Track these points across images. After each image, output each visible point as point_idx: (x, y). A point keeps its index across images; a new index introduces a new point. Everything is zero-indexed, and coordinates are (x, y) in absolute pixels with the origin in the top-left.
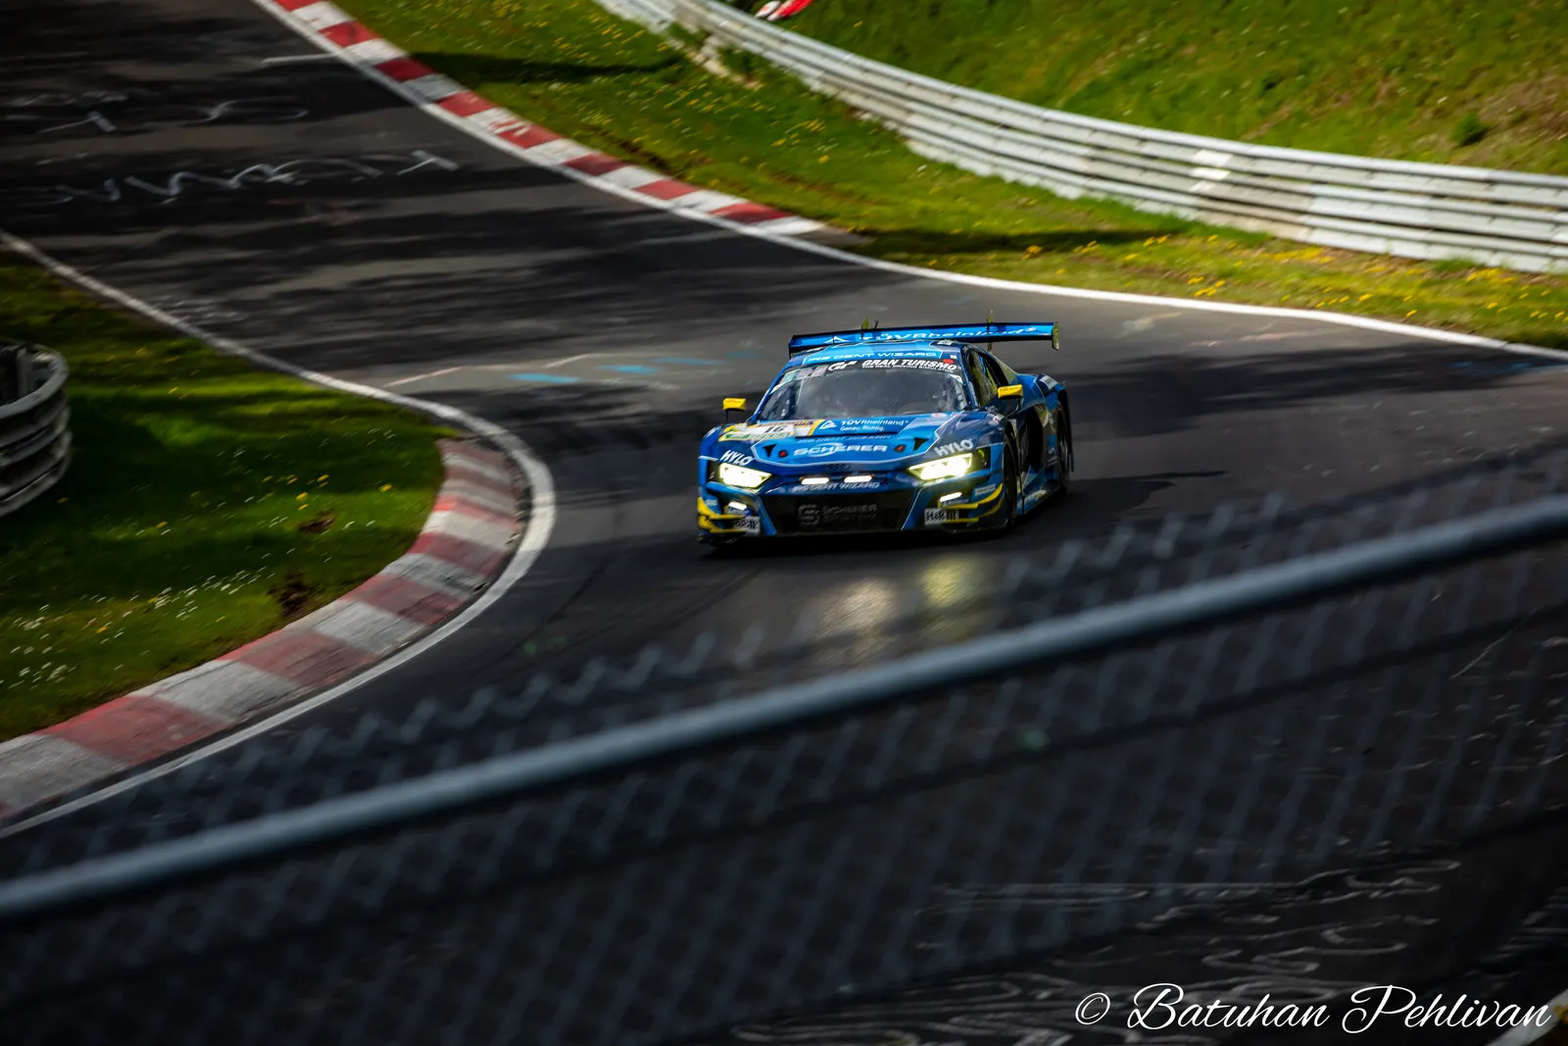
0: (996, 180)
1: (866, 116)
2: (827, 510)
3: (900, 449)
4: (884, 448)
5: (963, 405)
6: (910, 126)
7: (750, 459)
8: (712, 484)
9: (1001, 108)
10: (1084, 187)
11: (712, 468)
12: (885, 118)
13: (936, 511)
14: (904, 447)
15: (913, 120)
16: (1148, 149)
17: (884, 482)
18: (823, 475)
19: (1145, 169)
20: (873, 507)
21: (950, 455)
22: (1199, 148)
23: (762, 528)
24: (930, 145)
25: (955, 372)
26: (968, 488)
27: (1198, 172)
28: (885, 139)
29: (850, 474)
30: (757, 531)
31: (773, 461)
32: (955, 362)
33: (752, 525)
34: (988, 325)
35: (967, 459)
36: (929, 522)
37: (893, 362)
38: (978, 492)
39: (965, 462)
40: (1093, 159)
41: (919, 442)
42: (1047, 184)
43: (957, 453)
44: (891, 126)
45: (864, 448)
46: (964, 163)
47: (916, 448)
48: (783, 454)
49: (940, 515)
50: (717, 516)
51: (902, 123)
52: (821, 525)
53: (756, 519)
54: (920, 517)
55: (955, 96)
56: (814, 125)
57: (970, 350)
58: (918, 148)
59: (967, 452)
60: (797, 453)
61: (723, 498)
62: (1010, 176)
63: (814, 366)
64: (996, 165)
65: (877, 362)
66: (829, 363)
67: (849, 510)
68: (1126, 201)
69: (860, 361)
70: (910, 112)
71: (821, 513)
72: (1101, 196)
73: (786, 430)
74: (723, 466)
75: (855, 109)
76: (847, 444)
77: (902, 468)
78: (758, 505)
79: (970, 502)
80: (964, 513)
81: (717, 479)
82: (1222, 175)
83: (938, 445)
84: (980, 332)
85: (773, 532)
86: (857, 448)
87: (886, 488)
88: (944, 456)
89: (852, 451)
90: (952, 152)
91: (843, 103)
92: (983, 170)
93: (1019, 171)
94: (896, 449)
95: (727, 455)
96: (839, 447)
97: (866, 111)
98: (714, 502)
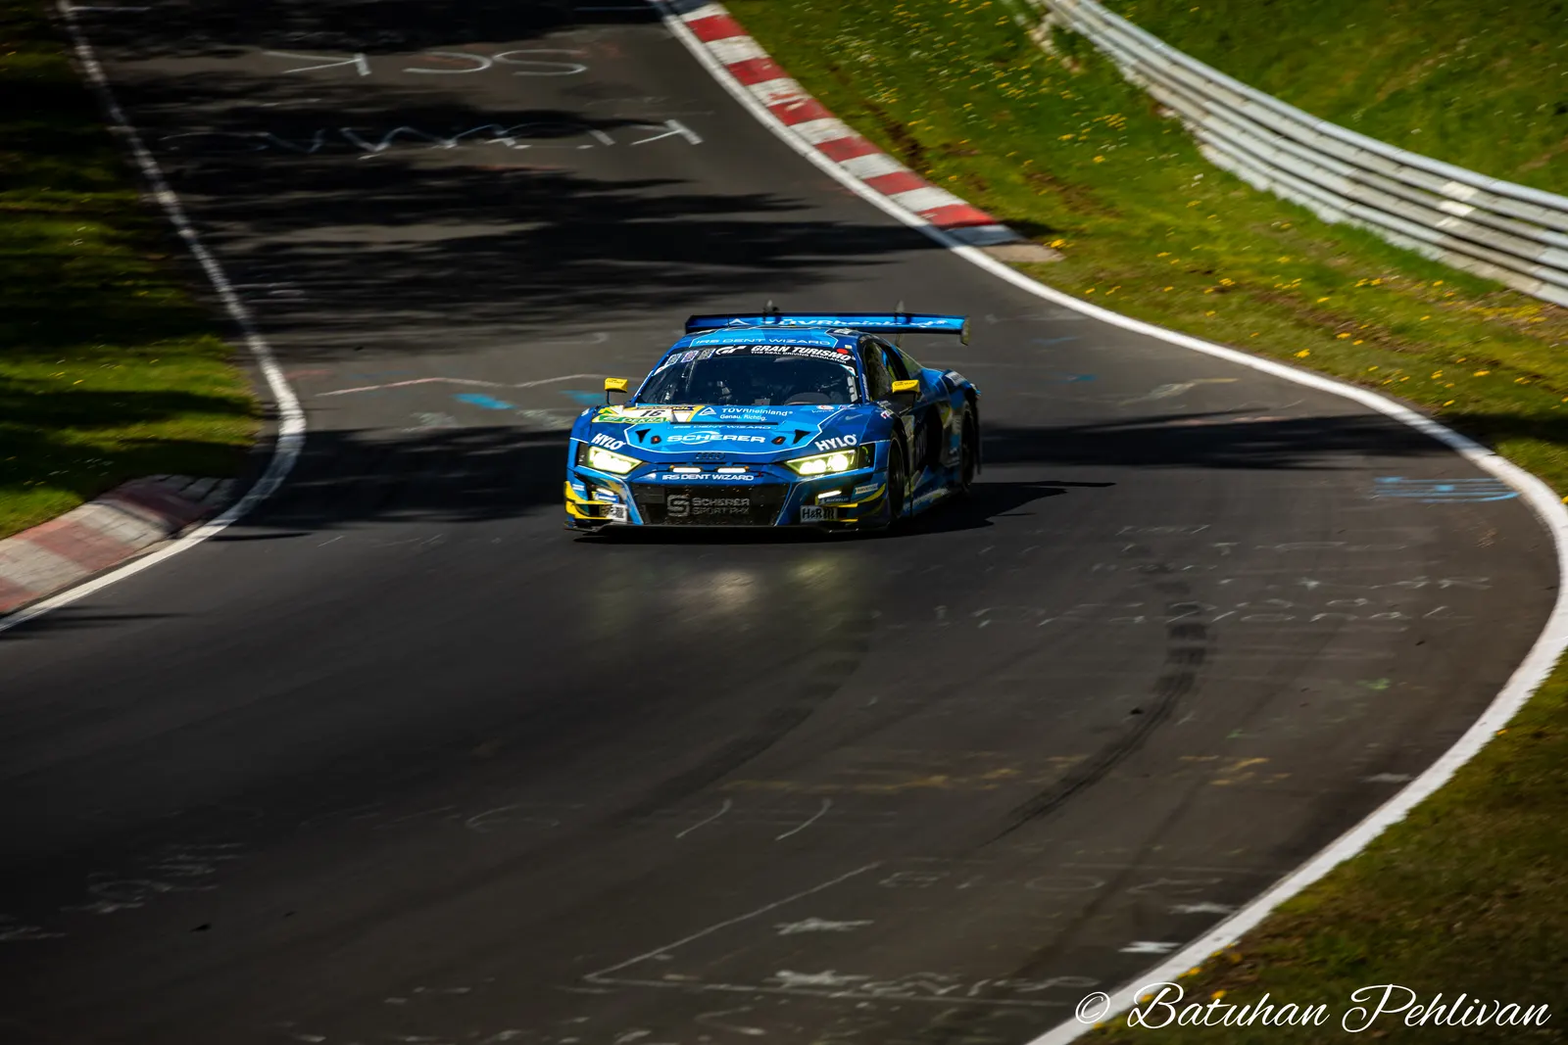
0: (1269, 195)
1: (1169, 113)
2: (697, 502)
3: (779, 441)
4: (762, 440)
5: (854, 398)
6: (1207, 129)
7: (621, 443)
8: (581, 469)
9: (1285, 116)
10: (1345, 212)
11: (582, 450)
12: (1185, 117)
13: (813, 508)
14: (784, 439)
15: (1209, 121)
16: (1406, 175)
17: (760, 474)
18: (695, 464)
19: (1401, 198)
20: (746, 501)
21: (832, 450)
22: (1449, 179)
23: (629, 518)
24: (1221, 151)
25: (849, 363)
26: (847, 485)
27: (1446, 206)
28: (1180, 140)
29: (723, 464)
30: (624, 520)
31: (646, 446)
32: (849, 353)
33: (619, 513)
34: (896, 315)
35: (849, 455)
36: (805, 520)
37: (784, 349)
38: (859, 491)
39: (845, 459)
40: (1357, 182)
41: (800, 434)
42: (1314, 206)
43: (839, 449)
44: (1189, 125)
45: (741, 438)
46: (1245, 174)
47: (795, 441)
48: (656, 440)
49: (818, 511)
50: (585, 502)
51: (1199, 124)
52: (691, 517)
53: (624, 507)
54: (794, 514)
55: (1247, 99)
56: (1113, 120)
57: (869, 341)
58: (1209, 153)
59: (849, 447)
60: (670, 439)
61: (591, 484)
62: (1282, 192)
63: (701, 348)
64: (1274, 180)
65: (766, 348)
66: (718, 347)
67: (719, 502)
68: (1378, 231)
69: (750, 346)
70: (1208, 112)
71: (691, 506)
72: (1356, 223)
73: (663, 415)
74: (593, 449)
75: (1160, 105)
76: (723, 432)
77: (780, 462)
78: (626, 493)
79: (849, 502)
80: (844, 513)
81: (586, 463)
82: (1465, 211)
83: (819, 439)
84: (888, 322)
85: (639, 521)
86: (734, 438)
87: (760, 481)
88: (826, 451)
89: (729, 441)
90: (1239, 161)
91: (1150, 97)
92: (1261, 184)
93: (1293, 188)
94: (775, 441)
95: (598, 438)
96: (715, 436)
97: (1171, 108)
98: (581, 487)
